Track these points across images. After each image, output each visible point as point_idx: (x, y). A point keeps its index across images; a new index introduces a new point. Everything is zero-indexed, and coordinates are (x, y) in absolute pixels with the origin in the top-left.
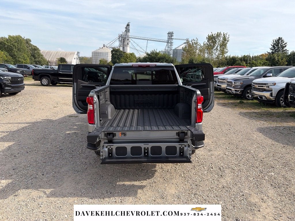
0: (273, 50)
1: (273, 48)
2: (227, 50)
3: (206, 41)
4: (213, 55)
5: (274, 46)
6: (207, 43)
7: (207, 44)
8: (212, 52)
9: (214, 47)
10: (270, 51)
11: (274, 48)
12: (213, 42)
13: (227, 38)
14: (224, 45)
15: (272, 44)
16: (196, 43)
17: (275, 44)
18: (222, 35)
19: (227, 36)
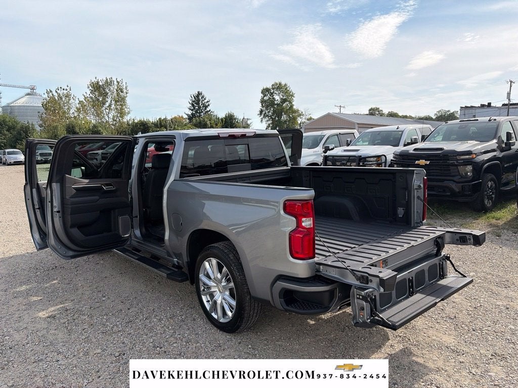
0: (192, 110)
1: (192, 108)
2: (129, 108)
3: (89, 92)
4: (103, 117)
5: (193, 105)
6: (91, 95)
7: (91, 98)
8: (102, 112)
9: (104, 104)
10: (190, 112)
11: (194, 108)
12: (101, 94)
13: (124, 87)
14: (120, 100)
15: (191, 102)
16: (68, 96)
17: (194, 101)
18: (115, 83)
19: (124, 84)
